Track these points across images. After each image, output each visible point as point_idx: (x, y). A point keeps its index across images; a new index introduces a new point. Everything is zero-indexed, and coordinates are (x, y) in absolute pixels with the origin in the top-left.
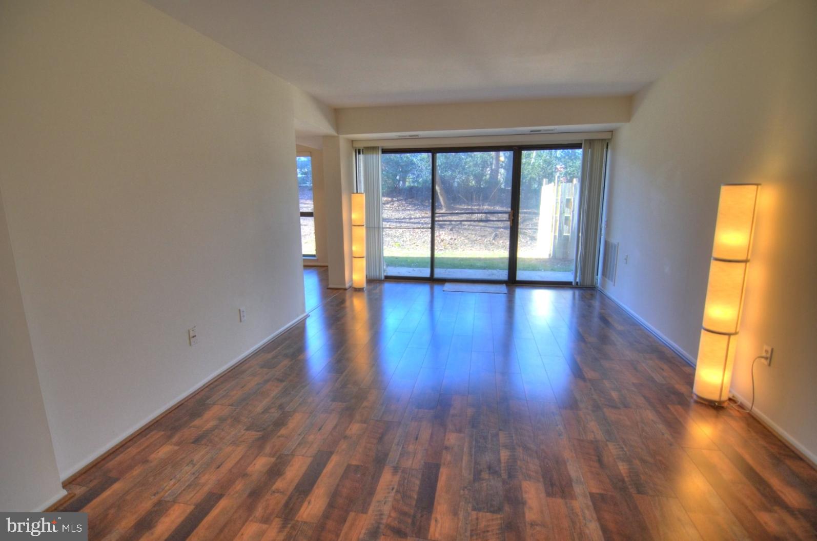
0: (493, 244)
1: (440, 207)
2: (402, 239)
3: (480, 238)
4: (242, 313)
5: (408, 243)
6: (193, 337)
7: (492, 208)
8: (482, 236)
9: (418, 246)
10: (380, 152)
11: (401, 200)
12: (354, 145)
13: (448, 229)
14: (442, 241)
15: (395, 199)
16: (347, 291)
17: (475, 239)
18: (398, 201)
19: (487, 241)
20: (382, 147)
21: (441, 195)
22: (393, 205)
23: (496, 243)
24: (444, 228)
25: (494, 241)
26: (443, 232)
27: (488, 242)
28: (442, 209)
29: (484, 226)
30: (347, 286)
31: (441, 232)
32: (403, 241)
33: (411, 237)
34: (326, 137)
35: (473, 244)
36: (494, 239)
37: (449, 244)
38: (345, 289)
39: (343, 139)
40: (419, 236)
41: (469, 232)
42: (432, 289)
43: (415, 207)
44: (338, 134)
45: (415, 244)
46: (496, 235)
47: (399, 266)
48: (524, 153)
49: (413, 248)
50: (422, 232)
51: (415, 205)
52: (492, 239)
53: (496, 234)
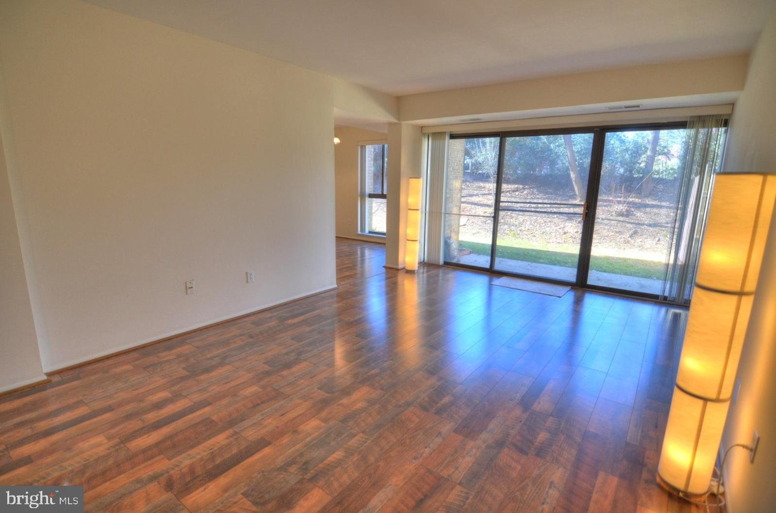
0: (628, 242)
1: (575, 196)
2: (520, 228)
3: (613, 234)
4: (249, 275)
5: (525, 232)
6: (190, 288)
7: (640, 200)
8: (616, 232)
9: (535, 236)
10: (447, 138)
11: (533, 188)
12: (424, 132)
13: (576, 221)
14: (565, 233)
15: (526, 187)
16: (400, 272)
17: (606, 234)
18: (530, 188)
19: (621, 238)
20: (450, 132)
21: (576, 184)
22: (523, 192)
23: (633, 241)
24: (573, 220)
25: (630, 239)
26: (570, 224)
27: (623, 239)
28: (576, 200)
29: (623, 222)
30: (400, 266)
31: (567, 224)
32: (521, 230)
33: (531, 226)
34: (390, 124)
35: (602, 240)
36: (631, 237)
37: (571, 237)
38: (398, 270)
39: (407, 127)
40: (540, 227)
41: (602, 226)
42: (490, 281)
43: (545, 195)
44: (399, 119)
45: (533, 235)
46: (635, 233)
47: (483, 254)
48: (608, 134)
49: (528, 238)
50: (545, 222)
51: (547, 193)
52: (628, 236)
53: (636, 230)
